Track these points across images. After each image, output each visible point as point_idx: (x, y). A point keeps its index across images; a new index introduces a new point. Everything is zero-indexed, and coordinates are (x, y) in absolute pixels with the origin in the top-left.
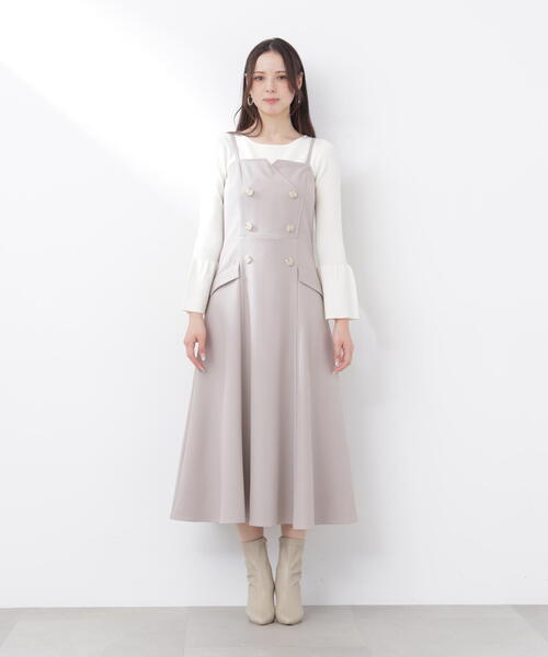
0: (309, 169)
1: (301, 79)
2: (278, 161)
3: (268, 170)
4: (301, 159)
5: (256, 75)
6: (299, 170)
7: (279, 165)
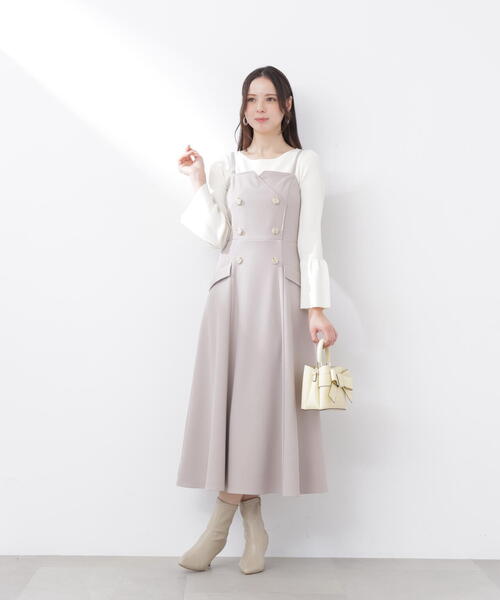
0: (294, 178)
1: (290, 102)
2: (264, 172)
3: (255, 180)
4: (287, 169)
5: (250, 97)
6: (284, 179)
7: (265, 176)
